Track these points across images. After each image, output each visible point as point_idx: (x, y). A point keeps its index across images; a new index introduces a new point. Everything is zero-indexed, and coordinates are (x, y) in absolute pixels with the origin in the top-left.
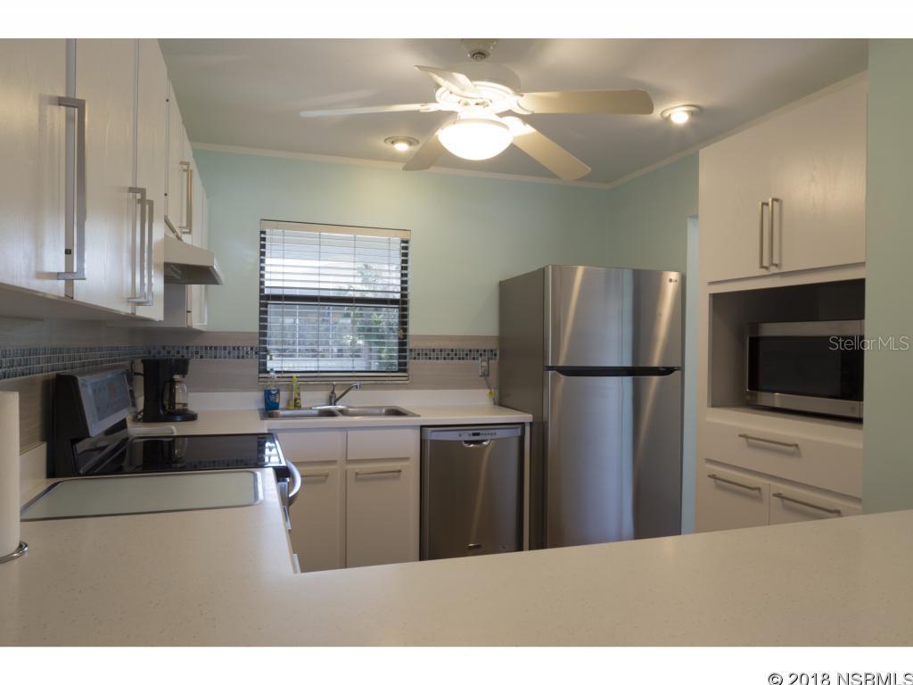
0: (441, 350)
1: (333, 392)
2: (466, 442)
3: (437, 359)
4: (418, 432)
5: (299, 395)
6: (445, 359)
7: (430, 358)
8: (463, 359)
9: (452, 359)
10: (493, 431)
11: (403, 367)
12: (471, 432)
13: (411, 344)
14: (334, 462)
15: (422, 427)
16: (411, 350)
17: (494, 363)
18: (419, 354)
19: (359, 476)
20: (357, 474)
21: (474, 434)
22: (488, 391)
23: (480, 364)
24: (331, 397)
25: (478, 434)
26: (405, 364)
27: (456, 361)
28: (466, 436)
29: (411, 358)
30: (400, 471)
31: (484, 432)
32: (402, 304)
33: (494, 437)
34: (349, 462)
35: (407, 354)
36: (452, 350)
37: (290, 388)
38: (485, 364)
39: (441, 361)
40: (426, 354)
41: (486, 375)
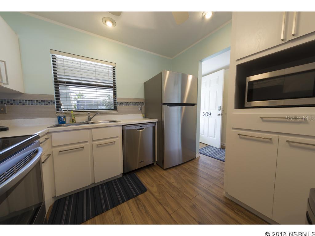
0: (128, 103)
1: (89, 116)
2: (138, 129)
3: (126, 105)
4: (121, 127)
5: (74, 118)
6: (129, 105)
7: (124, 105)
8: (134, 105)
9: (131, 105)
10: (146, 125)
11: (115, 108)
12: (139, 126)
13: (118, 101)
14: (87, 142)
15: (122, 125)
16: (118, 102)
17: (143, 106)
18: (120, 104)
19: (98, 146)
20: (97, 145)
21: (140, 127)
22: (142, 114)
23: (139, 106)
24: (88, 118)
25: (142, 126)
26: (116, 107)
27: (132, 106)
28: (138, 127)
29: (118, 105)
30: (115, 142)
31: (143, 125)
32: (114, 88)
33: (147, 127)
34: (93, 141)
35: (117, 104)
36: (131, 103)
37: (71, 116)
38: (141, 107)
39: (128, 106)
40: (123, 104)
41: (141, 110)
